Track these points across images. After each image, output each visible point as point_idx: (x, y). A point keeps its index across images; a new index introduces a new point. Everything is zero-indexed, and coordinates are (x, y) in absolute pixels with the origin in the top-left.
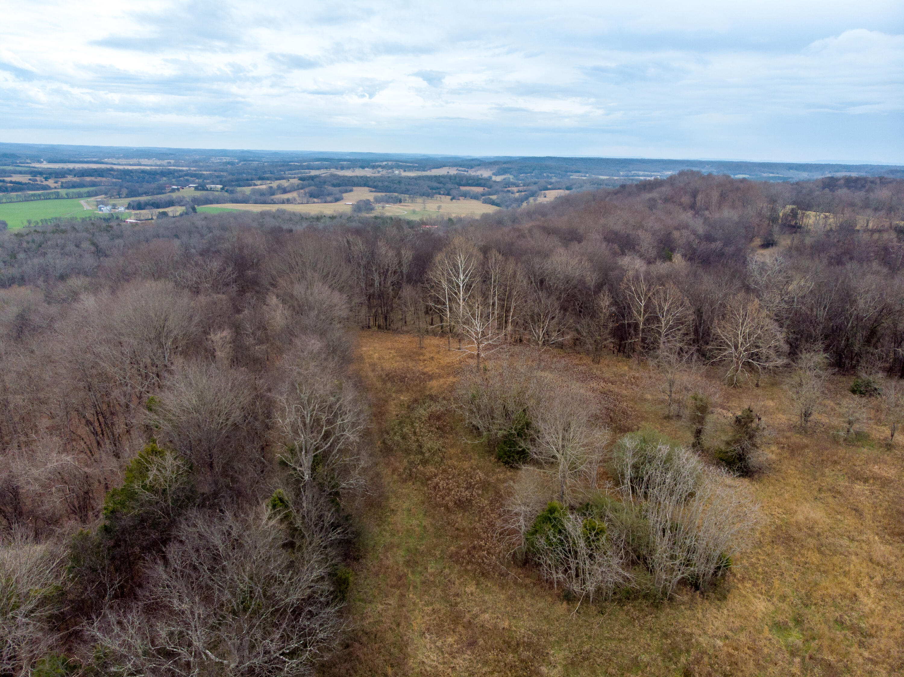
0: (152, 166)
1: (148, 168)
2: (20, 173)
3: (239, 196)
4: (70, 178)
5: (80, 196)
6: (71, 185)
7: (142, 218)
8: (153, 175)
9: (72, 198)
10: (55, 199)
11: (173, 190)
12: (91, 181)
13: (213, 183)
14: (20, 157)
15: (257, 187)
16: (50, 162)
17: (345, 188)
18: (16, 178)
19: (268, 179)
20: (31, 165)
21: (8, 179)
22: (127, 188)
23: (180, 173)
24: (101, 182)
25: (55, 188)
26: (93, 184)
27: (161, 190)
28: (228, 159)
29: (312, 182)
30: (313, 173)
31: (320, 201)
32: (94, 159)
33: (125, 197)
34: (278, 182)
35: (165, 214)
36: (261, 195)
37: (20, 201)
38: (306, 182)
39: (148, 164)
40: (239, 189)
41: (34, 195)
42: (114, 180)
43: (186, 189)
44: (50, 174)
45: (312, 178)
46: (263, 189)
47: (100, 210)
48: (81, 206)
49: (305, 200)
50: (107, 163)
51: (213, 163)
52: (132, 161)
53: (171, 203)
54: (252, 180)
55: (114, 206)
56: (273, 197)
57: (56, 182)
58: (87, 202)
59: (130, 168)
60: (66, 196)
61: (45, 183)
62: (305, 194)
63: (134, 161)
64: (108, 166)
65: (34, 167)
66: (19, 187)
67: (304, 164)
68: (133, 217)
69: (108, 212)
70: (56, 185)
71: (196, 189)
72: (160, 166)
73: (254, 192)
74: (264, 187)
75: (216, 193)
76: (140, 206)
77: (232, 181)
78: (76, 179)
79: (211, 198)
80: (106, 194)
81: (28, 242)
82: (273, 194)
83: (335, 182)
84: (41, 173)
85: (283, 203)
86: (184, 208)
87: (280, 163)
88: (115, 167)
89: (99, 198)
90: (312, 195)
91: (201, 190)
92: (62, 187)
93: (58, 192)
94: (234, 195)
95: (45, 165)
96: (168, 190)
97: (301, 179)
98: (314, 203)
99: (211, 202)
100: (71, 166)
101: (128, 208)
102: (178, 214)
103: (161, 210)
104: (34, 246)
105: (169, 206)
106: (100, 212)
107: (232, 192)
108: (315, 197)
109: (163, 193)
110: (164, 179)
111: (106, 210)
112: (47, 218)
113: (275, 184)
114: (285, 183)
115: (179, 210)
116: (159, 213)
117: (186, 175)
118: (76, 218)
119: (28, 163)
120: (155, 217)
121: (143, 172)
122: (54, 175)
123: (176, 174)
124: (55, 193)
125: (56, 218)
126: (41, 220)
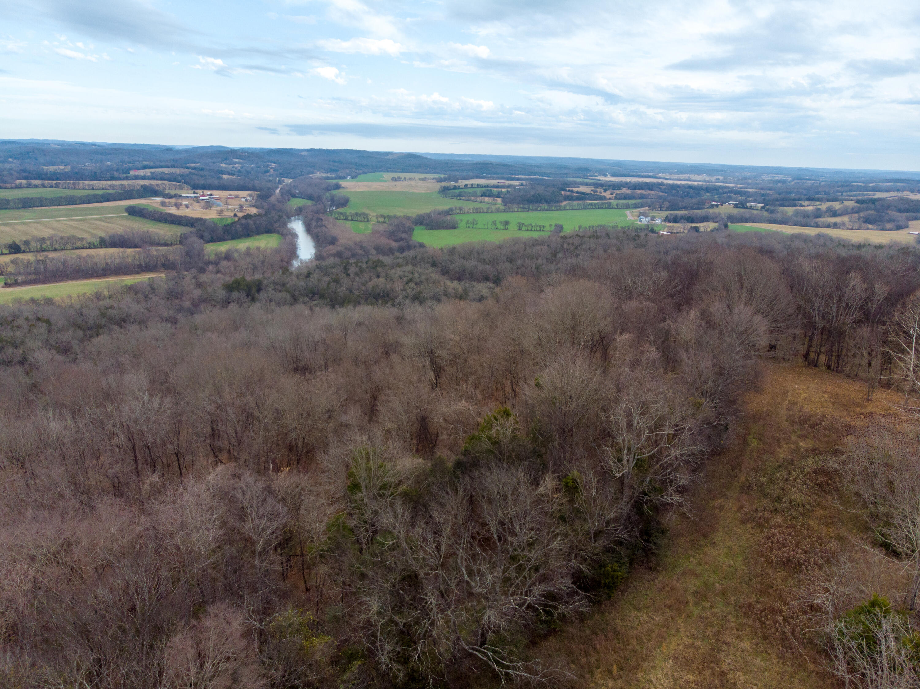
0: (700, 181)
1: (696, 183)
2: (587, 184)
3: (778, 216)
4: (625, 191)
5: (627, 207)
6: (623, 196)
7: (674, 231)
8: (698, 190)
9: (621, 208)
10: (607, 208)
11: (712, 206)
12: (641, 194)
13: (755, 201)
14: (590, 171)
15: (802, 208)
16: (613, 175)
17: (914, 214)
18: (582, 189)
19: (818, 200)
20: (597, 178)
21: (575, 189)
22: (669, 202)
23: (725, 190)
24: (649, 195)
25: (610, 199)
26: (642, 197)
27: (700, 205)
28: (781, 177)
29: (872, 206)
30: (879, 195)
31: (875, 228)
32: (650, 174)
33: (666, 210)
34: (828, 204)
35: (697, 229)
36: (804, 217)
37: (579, 209)
38: (864, 206)
39: (697, 180)
40: (781, 209)
41: (591, 204)
42: (661, 194)
43: (725, 206)
44: (609, 186)
45: (873, 201)
46: (808, 211)
47: (640, 221)
48: (626, 216)
49: (856, 225)
50: (660, 178)
51: (763, 181)
52: (682, 177)
53: (705, 219)
54: (799, 200)
55: (653, 218)
56: (818, 220)
57: (611, 194)
58: (632, 213)
59: (679, 182)
60: (615, 207)
61: (603, 194)
62: (859, 219)
63: (685, 176)
64: (660, 181)
65: (599, 180)
66: (582, 196)
67: (871, 185)
68: (666, 230)
69: (646, 223)
70: (611, 196)
71: (736, 206)
72: (708, 181)
73: (797, 213)
74: (810, 208)
75: (755, 212)
76: (675, 220)
77: (777, 200)
78: (629, 192)
79: (747, 216)
80: (649, 206)
82: (820, 217)
83: (902, 207)
84: (602, 185)
85: (828, 226)
86: (716, 225)
87: (840, 183)
88: (665, 182)
89: (642, 210)
90: (868, 221)
91: (740, 208)
92: (616, 198)
93: (610, 203)
94: (774, 216)
95: (609, 178)
96: (707, 205)
97: (858, 202)
98: (868, 229)
99: (747, 221)
100: (628, 179)
101: (665, 221)
102: (709, 230)
103: (694, 225)
105: (703, 222)
106: (639, 223)
107: (772, 212)
108: (870, 223)
109: (702, 209)
110: (708, 194)
111: (645, 221)
112: (594, 225)
113: (824, 206)
114: (837, 205)
115: (711, 226)
116: (691, 227)
117: (730, 192)
119: (595, 176)
120: (686, 232)
121: (690, 187)
122: (611, 187)
123: (720, 190)
124: (607, 203)
125: (601, 226)
126: (589, 227)
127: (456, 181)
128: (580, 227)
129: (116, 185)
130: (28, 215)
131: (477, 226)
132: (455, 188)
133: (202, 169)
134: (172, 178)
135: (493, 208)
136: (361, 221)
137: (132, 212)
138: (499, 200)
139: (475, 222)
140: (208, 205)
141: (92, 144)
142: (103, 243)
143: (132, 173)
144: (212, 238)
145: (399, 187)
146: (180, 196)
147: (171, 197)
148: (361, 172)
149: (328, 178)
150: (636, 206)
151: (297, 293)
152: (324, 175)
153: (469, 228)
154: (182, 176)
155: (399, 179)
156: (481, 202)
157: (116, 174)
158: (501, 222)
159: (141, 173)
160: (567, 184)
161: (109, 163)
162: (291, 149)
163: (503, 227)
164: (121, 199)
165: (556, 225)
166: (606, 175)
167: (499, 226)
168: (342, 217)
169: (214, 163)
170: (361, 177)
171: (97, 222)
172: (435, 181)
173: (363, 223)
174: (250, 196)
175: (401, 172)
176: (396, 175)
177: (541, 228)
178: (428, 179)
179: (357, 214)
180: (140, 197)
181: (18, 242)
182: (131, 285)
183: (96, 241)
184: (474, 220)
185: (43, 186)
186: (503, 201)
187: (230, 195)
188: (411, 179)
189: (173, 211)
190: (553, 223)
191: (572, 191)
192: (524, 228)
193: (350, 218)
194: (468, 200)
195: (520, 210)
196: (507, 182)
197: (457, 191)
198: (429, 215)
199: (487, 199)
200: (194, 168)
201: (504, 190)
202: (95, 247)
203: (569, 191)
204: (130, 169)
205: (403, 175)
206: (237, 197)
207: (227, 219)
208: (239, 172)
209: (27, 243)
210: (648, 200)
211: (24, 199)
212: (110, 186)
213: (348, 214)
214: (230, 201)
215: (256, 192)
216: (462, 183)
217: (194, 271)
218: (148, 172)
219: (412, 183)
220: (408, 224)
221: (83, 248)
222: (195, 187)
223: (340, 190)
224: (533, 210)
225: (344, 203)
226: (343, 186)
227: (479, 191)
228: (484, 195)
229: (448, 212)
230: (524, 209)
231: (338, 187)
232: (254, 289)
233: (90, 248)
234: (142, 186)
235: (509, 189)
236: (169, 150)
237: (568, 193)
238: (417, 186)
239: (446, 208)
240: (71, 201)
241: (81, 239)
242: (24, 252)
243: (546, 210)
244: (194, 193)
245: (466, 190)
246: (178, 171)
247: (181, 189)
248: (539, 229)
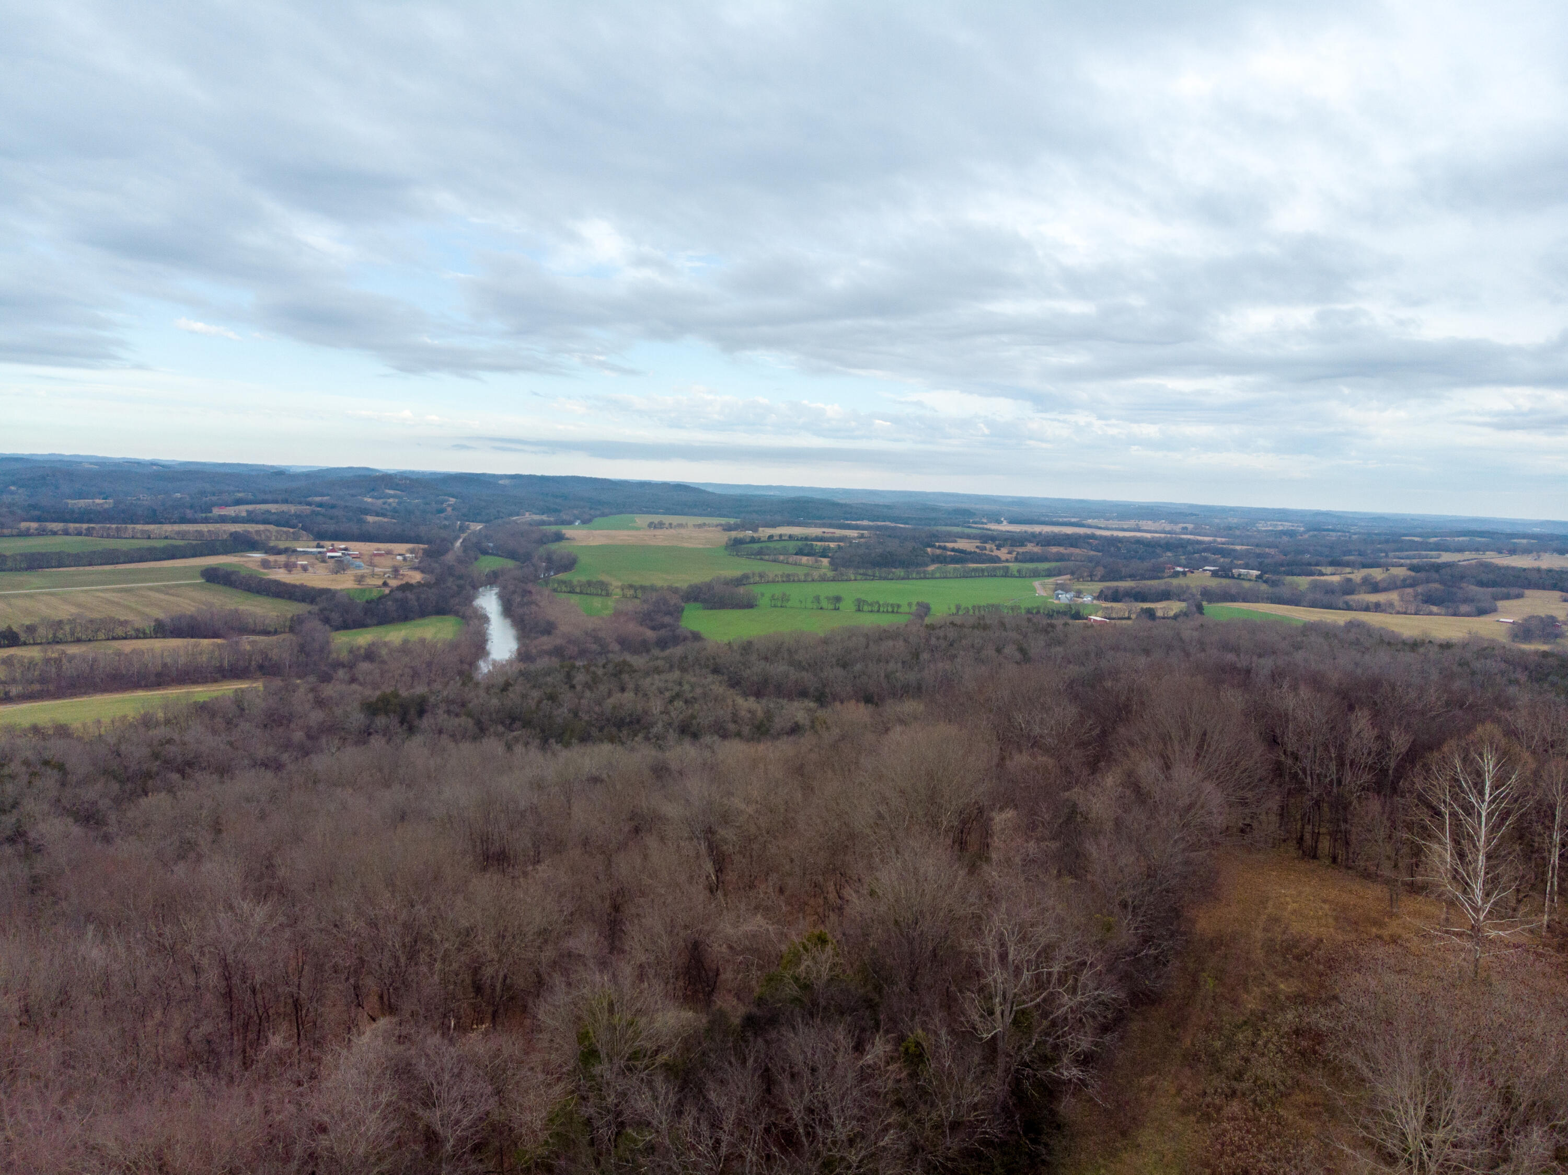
0: (1156, 532)
1: (1149, 535)
2: (968, 537)
3: (1285, 591)
4: (1031, 548)
5: (1036, 574)
6: (1028, 557)
7: (1114, 615)
8: (1151, 547)
9: (1025, 577)
10: (1002, 576)
11: (1176, 574)
12: (1058, 553)
13: (1246, 566)
14: (974, 514)
15: (1322, 578)
16: (1011, 522)
17: (1504, 590)
18: (962, 544)
19: (1347, 564)
20: (985, 526)
21: (950, 545)
22: (1105, 567)
23: (1197, 546)
24: (1071, 555)
25: (1007, 561)
26: (1060, 558)
27: (1156, 572)
28: (1286, 526)
29: (1435, 576)
30: (1445, 557)
31: (1443, 611)
32: (1073, 520)
33: (1100, 581)
34: (1364, 572)
35: (1151, 613)
36: (1327, 592)
37: (957, 577)
38: (1422, 575)
39: (1151, 531)
40: (1289, 578)
41: (975, 570)
42: (1092, 553)
43: (1198, 574)
44: (1006, 540)
45: (1437, 568)
46: (1332, 583)
47: (1057, 598)
48: (1034, 590)
49: (1412, 608)
50: (1089, 526)
51: (1259, 532)
52: (1126, 524)
53: (1165, 596)
54: (1317, 565)
55: (1079, 594)
56: (1348, 598)
57: (1010, 553)
58: (1044, 586)
59: (1121, 534)
60: (1017, 574)
61: (996, 553)
62: (1416, 596)
63: (1132, 524)
64: (1089, 531)
65: (989, 530)
66: (962, 557)
67: (1432, 540)
68: (1100, 613)
69: (1067, 602)
70: (1008, 556)
71: (1215, 574)
72: (1169, 532)
73: (1315, 586)
74: (1336, 579)
75: (1246, 584)
76: (1115, 597)
77: (1282, 565)
78: (1037, 549)
79: (1234, 591)
80: (1072, 573)
81: (938, 638)
82: (1351, 592)
83: (1484, 577)
84: (993, 539)
85: (1367, 609)
86: (1183, 605)
87: (1382, 537)
88: (1099, 532)
89: (1060, 580)
90: (1429, 600)
91: (1221, 577)
92: (1016, 560)
93: (1007, 568)
94: (1276, 590)
95: (1005, 527)
96: (1168, 572)
97: (1412, 568)
98: (1431, 613)
99: (1233, 599)
100: (1037, 529)
101: (1098, 598)
102: (1172, 614)
103: (1146, 605)
104: (944, 644)
105: (1161, 600)
106: (1056, 602)
107: (1274, 584)
108: (1434, 604)
109: (1159, 578)
110: (1169, 554)
111: (1065, 598)
112: (983, 603)
113: (1358, 575)
114: (1377, 574)
115: (1175, 607)
116: (1142, 609)
117: (1205, 550)
118: (1019, 608)
119: (982, 523)
120: (1133, 616)
121: (1139, 541)
122: (1009, 542)
123: (1190, 548)
124: (1003, 568)
125: (993, 606)
126: (974, 607)
127: (755, 530)
128: (958, 608)
129: (188, 532)
130: (35, 581)
131: (789, 604)
132: (753, 540)
133: (333, 507)
134: (282, 521)
135: (816, 574)
136: (597, 595)
137: (212, 576)
138: (825, 561)
139: (785, 598)
140: (340, 566)
141: (153, 464)
142: (161, 630)
143: (216, 511)
144: (344, 621)
145: (661, 538)
146: (295, 551)
147: (279, 552)
148: (598, 513)
149: (543, 523)
150: (1050, 574)
151: (484, 718)
152: (537, 517)
153: (775, 606)
154: (297, 516)
155: (661, 525)
156: (795, 564)
157: (189, 513)
158: (828, 598)
159: (231, 511)
160: (936, 536)
161: (178, 495)
162: (484, 475)
163: (832, 607)
164: (194, 556)
165: (918, 604)
166: (1000, 522)
167: (824, 604)
168: (564, 589)
169: (353, 496)
170: (598, 521)
171: (152, 594)
172: (719, 528)
173: (600, 599)
174: (412, 551)
175: (664, 514)
176: (656, 518)
177: (895, 609)
178: (709, 525)
179: (589, 583)
180: (226, 552)
181: (15, 629)
182: (204, 702)
183: (148, 626)
184: (784, 594)
185: (66, 533)
186: (830, 563)
187: (378, 550)
188: (680, 526)
189: (281, 575)
190: (914, 600)
191: (945, 548)
192: (866, 608)
193: (578, 590)
194: (774, 561)
195: (859, 577)
196: (839, 532)
197: (756, 546)
198: (709, 586)
199: (805, 559)
200: (320, 505)
201: (832, 545)
202: (145, 636)
203: (940, 547)
204: (214, 505)
205: (668, 519)
206: (389, 553)
207: (371, 591)
208: (395, 511)
209: (31, 629)
210: (1070, 564)
211: (33, 554)
212: (178, 533)
213: (575, 583)
214: (377, 560)
215: (422, 546)
216: (764, 532)
217: (312, 679)
218: (242, 510)
219: (683, 531)
220: (674, 600)
221: (125, 638)
222: (321, 536)
223: (563, 544)
224: (881, 578)
225: (569, 564)
226: (567, 536)
227: (791, 545)
228: (800, 552)
229: (740, 581)
230: (866, 577)
231: (559, 537)
232: (413, 711)
233: (137, 638)
234: (231, 534)
235: (842, 544)
236: (279, 474)
237: (938, 552)
238: (691, 538)
239: (738, 573)
240: (111, 558)
241: (124, 623)
242: (25, 644)
243: (903, 579)
244: (318, 546)
245: (771, 545)
246: (293, 509)
247: (296, 538)
248: (890, 609)
